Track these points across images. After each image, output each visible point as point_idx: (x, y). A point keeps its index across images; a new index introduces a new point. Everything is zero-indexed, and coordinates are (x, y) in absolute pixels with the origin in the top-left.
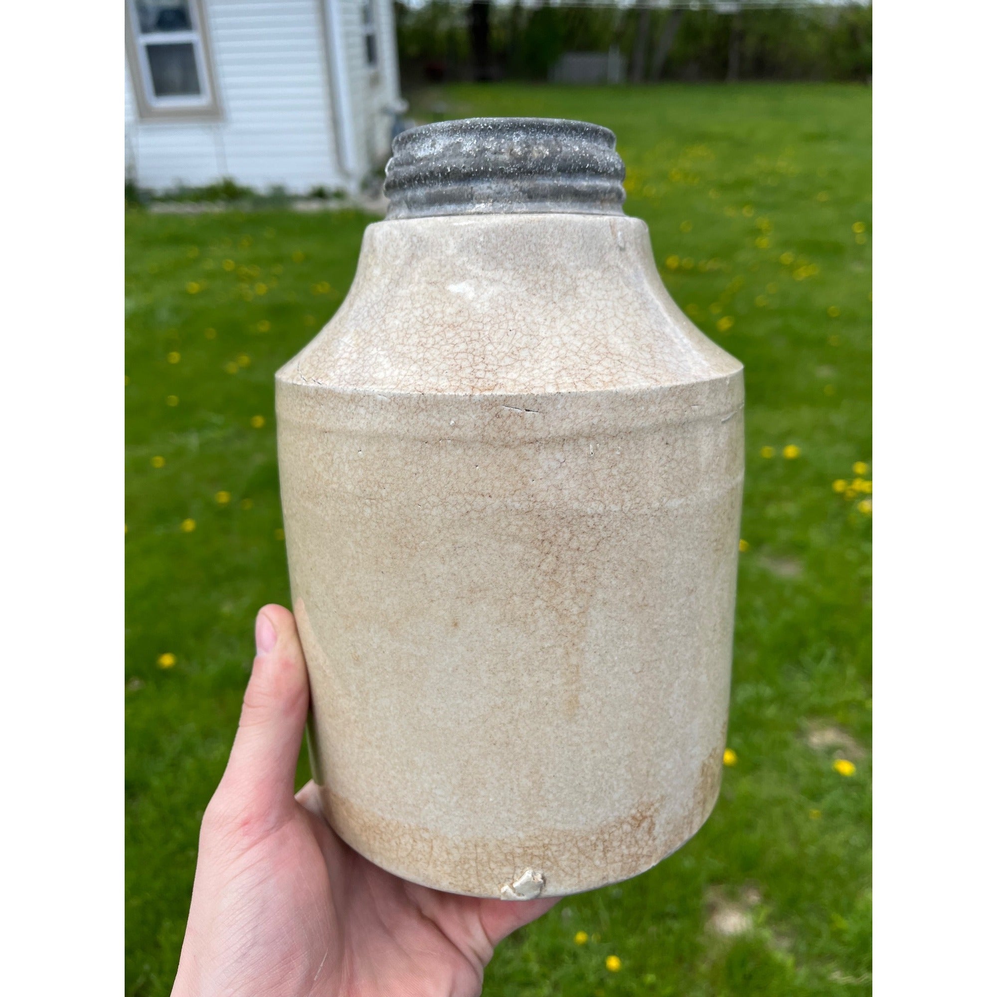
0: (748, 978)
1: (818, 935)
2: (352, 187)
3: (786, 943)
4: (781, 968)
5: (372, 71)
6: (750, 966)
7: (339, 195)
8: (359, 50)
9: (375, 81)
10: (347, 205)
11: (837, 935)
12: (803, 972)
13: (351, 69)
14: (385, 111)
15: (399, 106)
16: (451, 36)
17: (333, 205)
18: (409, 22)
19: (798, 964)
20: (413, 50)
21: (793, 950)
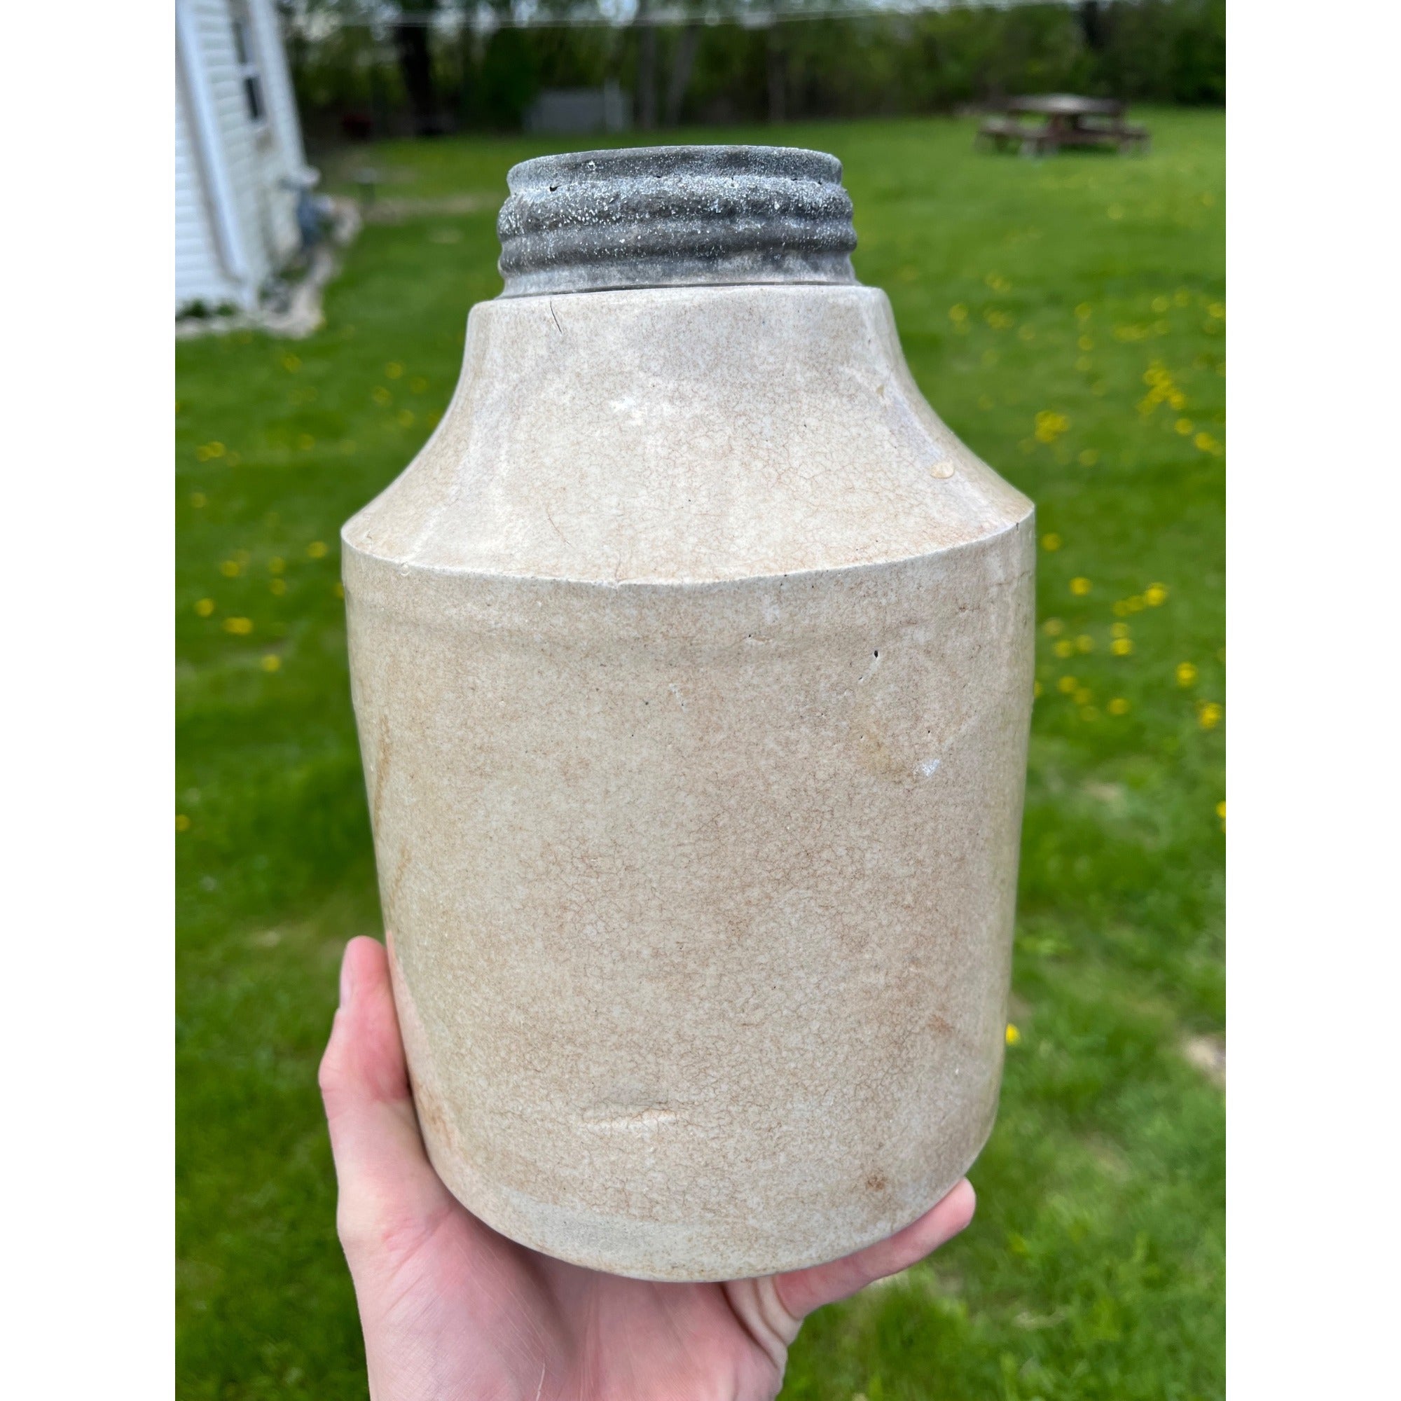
0: (908, 1343)
1: (993, 1267)
2: (246, 298)
3: (953, 1286)
4: (950, 1322)
5: (259, 129)
6: (909, 1328)
7: (227, 311)
8: (238, 99)
9: (265, 143)
10: (241, 323)
11: (1019, 1262)
12: (981, 1320)
13: (224, 128)
14: (284, 184)
15: (308, 177)
16: (375, 73)
17: (219, 326)
18: (313, 58)
19: (972, 1311)
20: (322, 96)
21: (964, 1295)
